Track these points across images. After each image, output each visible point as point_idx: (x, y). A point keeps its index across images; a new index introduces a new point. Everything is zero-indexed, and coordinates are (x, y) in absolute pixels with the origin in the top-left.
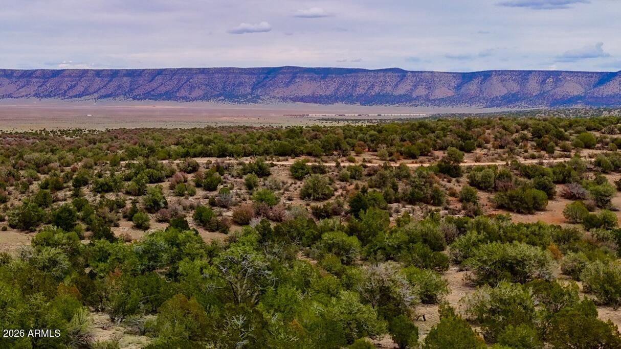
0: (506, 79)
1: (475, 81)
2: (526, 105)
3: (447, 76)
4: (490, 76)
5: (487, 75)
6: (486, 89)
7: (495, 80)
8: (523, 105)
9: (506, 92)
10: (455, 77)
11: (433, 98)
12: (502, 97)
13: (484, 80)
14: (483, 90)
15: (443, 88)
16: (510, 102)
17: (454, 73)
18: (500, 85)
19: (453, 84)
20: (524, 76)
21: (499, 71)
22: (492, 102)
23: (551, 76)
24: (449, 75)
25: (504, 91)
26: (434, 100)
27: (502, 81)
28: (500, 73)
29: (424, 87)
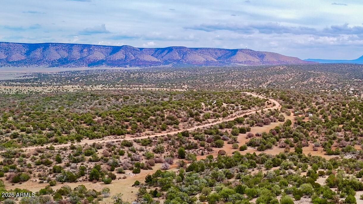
0: (59, 49)
1: (39, 50)
2: (74, 66)
3: (19, 46)
4: (48, 46)
5: (46, 46)
6: (47, 55)
7: (52, 49)
8: (72, 65)
9: (60, 57)
10: (24, 46)
11: (12, 61)
12: (58, 60)
13: (44, 49)
14: (45, 56)
15: (17, 54)
16: (64, 63)
17: (23, 44)
18: (55, 52)
19: (23, 51)
20: (70, 47)
21: (54, 43)
22: (53, 64)
23: (86, 48)
24: (20, 45)
25: (59, 57)
26: (13, 62)
27: (57, 50)
28: (54, 45)
29: (3, 53)
